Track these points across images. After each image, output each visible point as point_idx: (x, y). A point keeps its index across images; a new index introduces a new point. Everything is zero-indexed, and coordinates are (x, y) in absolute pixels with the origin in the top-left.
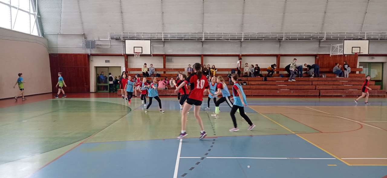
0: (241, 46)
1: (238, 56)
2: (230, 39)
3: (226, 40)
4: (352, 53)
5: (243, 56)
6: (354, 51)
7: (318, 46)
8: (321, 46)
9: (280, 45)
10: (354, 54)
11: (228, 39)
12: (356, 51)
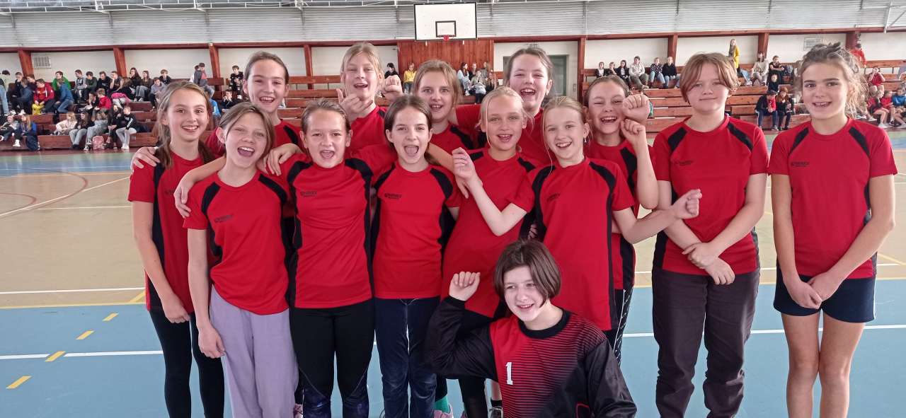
0: (207, 22)
1: (204, 47)
2: (164, 7)
3: (154, 9)
4: (437, 36)
5: (218, 47)
6: (443, 30)
7: (394, 20)
8: (400, 19)
9: (303, 19)
10: (443, 38)
11: (159, 7)
12: (446, 30)
